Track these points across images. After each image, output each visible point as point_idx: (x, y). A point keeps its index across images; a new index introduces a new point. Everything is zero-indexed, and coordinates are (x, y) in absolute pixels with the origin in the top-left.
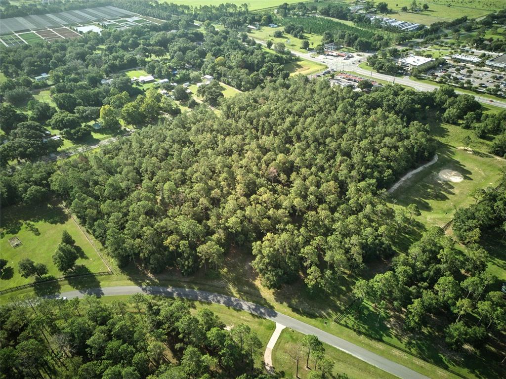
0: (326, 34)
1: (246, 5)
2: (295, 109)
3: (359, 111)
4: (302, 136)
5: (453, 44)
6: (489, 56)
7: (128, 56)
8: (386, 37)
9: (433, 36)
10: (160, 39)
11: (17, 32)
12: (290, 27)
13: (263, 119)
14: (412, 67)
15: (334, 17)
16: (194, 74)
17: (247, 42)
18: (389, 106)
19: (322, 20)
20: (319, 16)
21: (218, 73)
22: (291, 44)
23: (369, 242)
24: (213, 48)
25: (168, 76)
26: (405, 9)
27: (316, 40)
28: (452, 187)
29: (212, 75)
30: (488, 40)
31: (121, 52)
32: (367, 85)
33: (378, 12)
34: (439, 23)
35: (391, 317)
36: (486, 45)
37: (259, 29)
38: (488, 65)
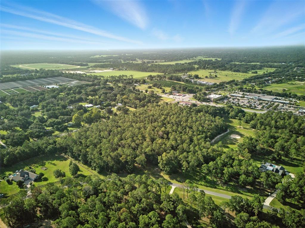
0: (172, 87)
1: (132, 76)
2: (165, 113)
3: (193, 113)
4: (170, 122)
5: (230, 90)
6: (246, 95)
7: (78, 96)
8: (200, 88)
9: (221, 87)
10: (93, 89)
11: (12, 88)
12: (154, 84)
13: (151, 117)
14: (213, 99)
15: (175, 80)
16: (113, 103)
17: (135, 91)
18: (205, 111)
19: (169, 81)
20: (168, 80)
21: (125, 102)
22: (157, 91)
23: (205, 155)
24: (120, 93)
25: (100, 104)
26: (207, 77)
27: (168, 89)
28: (237, 140)
29: (122, 103)
30: (245, 88)
31: (73, 95)
32: (195, 105)
33: (194, 78)
34: (223, 82)
35: (219, 181)
36: (244, 90)
37: (140, 85)
38: (246, 97)
